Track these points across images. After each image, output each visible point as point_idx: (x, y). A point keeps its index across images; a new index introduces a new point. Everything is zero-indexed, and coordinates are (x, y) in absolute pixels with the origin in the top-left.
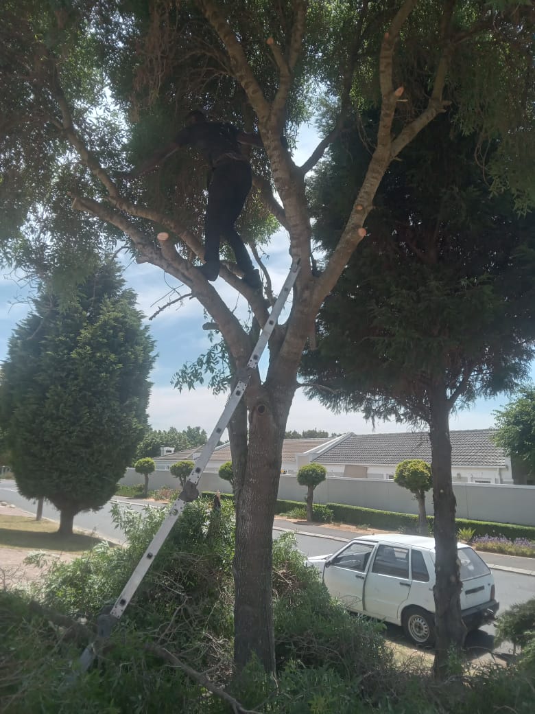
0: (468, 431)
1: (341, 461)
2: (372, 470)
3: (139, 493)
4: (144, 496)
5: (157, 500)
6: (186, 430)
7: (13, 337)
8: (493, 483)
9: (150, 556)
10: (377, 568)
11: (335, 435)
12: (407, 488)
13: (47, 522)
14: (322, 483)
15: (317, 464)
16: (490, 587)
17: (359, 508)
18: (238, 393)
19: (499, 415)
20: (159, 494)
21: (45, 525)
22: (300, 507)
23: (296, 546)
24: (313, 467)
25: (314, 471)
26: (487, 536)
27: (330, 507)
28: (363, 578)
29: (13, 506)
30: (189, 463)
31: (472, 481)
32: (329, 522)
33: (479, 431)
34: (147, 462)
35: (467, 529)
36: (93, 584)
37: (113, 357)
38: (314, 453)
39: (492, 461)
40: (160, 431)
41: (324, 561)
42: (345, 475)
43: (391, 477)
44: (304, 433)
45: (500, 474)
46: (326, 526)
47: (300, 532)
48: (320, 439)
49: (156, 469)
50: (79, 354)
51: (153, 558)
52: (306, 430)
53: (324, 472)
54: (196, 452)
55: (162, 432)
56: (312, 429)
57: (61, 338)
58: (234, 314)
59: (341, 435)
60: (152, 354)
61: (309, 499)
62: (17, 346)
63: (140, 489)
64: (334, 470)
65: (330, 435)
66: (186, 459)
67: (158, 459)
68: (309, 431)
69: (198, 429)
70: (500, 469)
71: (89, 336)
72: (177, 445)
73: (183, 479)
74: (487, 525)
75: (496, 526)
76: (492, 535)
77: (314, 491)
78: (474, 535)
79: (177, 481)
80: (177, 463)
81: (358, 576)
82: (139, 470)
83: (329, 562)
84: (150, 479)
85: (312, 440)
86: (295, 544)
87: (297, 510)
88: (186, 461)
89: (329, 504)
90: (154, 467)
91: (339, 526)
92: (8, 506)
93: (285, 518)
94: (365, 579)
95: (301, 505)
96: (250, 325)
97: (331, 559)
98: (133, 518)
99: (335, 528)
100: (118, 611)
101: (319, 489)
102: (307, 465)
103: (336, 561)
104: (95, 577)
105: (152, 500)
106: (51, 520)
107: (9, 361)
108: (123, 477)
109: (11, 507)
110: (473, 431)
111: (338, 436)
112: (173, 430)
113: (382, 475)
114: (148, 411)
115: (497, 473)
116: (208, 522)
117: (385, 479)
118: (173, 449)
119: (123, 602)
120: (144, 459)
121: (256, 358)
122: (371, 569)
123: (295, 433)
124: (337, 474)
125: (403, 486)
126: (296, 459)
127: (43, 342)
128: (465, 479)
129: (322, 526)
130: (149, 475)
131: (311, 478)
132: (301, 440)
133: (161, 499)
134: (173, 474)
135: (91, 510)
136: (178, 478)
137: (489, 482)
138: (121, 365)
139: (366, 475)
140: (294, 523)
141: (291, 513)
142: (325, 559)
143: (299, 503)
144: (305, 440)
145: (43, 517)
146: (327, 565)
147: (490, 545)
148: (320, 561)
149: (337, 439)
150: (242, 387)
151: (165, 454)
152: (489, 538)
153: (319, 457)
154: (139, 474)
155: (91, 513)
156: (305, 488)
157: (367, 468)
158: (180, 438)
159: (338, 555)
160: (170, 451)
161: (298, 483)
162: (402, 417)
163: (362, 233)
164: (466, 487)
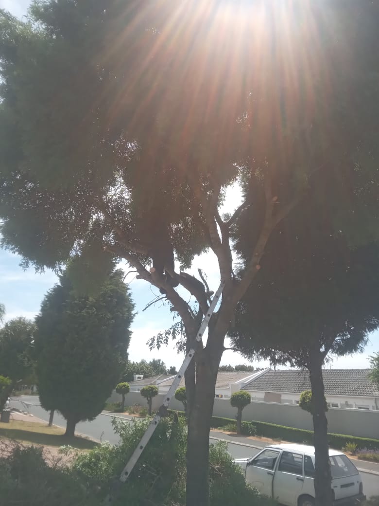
0: (353, 370)
1: (262, 389)
2: (284, 397)
3: (117, 409)
4: (122, 411)
5: (130, 414)
6: (152, 361)
7: (45, 300)
8: (371, 409)
9: (141, 447)
10: (281, 468)
11: (259, 369)
12: (309, 412)
13: (56, 428)
14: (248, 405)
15: (244, 391)
16: (359, 483)
17: (275, 425)
18: (190, 356)
19: (373, 359)
20: (132, 409)
21: (55, 430)
22: (233, 423)
23: (227, 450)
24: (242, 393)
25: (242, 396)
26: (366, 449)
27: (254, 424)
28: (272, 474)
29: (32, 415)
30: (154, 387)
31: (356, 408)
32: (253, 435)
33: (361, 370)
34: (124, 386)
35: (352, 443)
36: (101, 467)
37: (109, 315)
38: (243, 383)
39: (370, 392)
40: (133, 362)
41: (246, 461)
42: (265, 399)
43: (298, 402)
44: (236, 367)
45: (376, 403)
46: (251, 438)
47: (232, 442)
48: (248, 373)
49: (130, 391)
50: (87, 313)
51: (143, 449)
52: (238, 365)
53: (249, 397)
54: (159, 379)
55: (135, 363)
56: (242, 364)
57: (76, 302)
58: (189, 304)
59: (263, 369)
60: (133, 312)
61: (239, 417)
62: (47, 307)
63: (119, 405)
64: (257, 396)
65: (255, 369)
66: (151, 384)
67: (131, 383)
68: (240, 365)
69: (159, 360)
70: (375, 399)
71: (94, 300)
72: (145, 373)
73: (149, 399)
74: (366, 440)
75: (373, 441)
76: (369, 448)
77: (242, 412)
78: (357, 447)
79: (145, 400)
80: (145, 387)
81: (269, 473)
82: (119, 391)
83: (250, 462)
84: (126, 397)
85: (241, 373)
86: (226, 449)
87: (230, 425)
88: (151, 386)
89: (253, 421)
90: (129, 389)
91: (260, 438)
92: (29, 415)
93: (221, 431)
94: (273, 475)
95: (233, 421)
96: (197, 311)
97: (250, 461)
98: (125, 426)
99: (257, 439)
100: (124, 478)
101: (246, 410)
102: (237, 391)
103: (254, 462)
104: (102, 463)
105: (127, 414)
106: (58, 426)
107: (40, 316)
108: (110, 397)
109: (30, 416)
110: (357, 370)
111: (261, 370)
112: (143, 362)
113: (292, 401)
114: (129, 351)
115: (373, 401)
116: (170, 431)
117: (294, 404)
118: (142, 376)
119: (126, 473)
120: (122, 384)
121: (201, 335)
122: (277, 469)
123: (230, 366)
124: (259, 399)
125: (305, 410)
126: (230, 386)
127: (64, 303)
128: (351, 406)
129: (248, 438)
130: (125, 396)
131: (240, 401)
132: (234, 373)
133: (134, 413)
134: (143, 395)
135: (88, 420)
136: (146, 398)
137: (368, 409)
138: (114, 321)
139: (280, 400)
140: (228, 435)
141: (226, 427)
142: (247, 460)
143: (232, 420)
144: (237, 373)
145: (53, 424)
146: (249, 464)
147: (368, 455)
148: (244, 461)
149: (260, 373)
150: (192, 352)
151: (137, 379)
152: (367, 450)
153: (246, 386)
154: (118, 394)
155: (87, 422)
156: (236, 409)
157: (280, 396)
158: (147, 368)
159: (255, 458)
160: (140, 378)
161: (231, 405)
162: (295, 364)
163: (258, 267)
164: (351, 411)
